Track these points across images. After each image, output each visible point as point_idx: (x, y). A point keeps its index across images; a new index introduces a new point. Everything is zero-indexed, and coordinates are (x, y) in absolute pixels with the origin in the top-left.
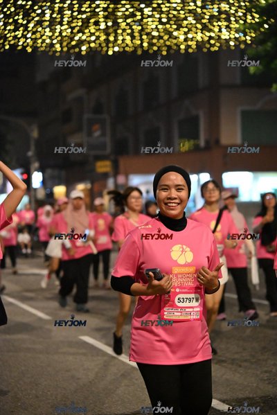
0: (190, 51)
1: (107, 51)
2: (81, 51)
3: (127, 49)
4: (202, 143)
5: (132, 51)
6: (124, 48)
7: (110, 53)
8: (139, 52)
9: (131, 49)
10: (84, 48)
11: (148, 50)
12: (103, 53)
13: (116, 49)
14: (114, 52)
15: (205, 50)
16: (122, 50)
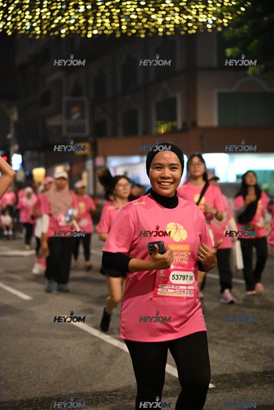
0: (168, 33)
1: (87, 34)
2: (60, 34)
3: (106, 32)
4: (179, 125)
5: (111, 34)
6: (103, 31)
7: (89, 36)
8: (118, 35)
9: (110, 32)
10: (63, 31)
11: (127, 33)
12: (83, 36)
13: (95, 32)
14: (93, 34)
15: (183, 33)
16: (101, 32)
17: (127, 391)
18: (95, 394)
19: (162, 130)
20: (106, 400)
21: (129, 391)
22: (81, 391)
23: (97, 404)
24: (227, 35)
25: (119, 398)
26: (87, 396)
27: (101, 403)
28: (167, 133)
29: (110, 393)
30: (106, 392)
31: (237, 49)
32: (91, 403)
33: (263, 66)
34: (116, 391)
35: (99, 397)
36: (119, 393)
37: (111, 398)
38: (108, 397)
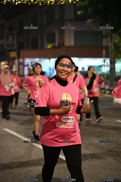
0: (52, 4)
1: (15, 3)
2: (3, 3)
4: (56, 44)
7: (17, 4)
8: (29, 4)
9: (26, 2)
10: (5, 1)
11: (33, 3)
12: (13, 4)
13: (19, 2)
14: (18, 3)
15: (58, 4)
16: (22, 2)
17: (33, 162)
18: (18, 163)
19: (49, 47)
20: (24, 165)
21: (34, 161)
22: (13, 161)
23: (20, 167)
24: (78, 5)
25: (30, 165)
26: (16, 164)
27: (22, 167)
28: (51, 48)
30: (24, 162)
31: (82, 12)
32: (17, 167)
33: (94, 19)
34: (28, 161)
35: (21, 164)
36: (30, 163)
37: (26, 165)
38: (25, 164)
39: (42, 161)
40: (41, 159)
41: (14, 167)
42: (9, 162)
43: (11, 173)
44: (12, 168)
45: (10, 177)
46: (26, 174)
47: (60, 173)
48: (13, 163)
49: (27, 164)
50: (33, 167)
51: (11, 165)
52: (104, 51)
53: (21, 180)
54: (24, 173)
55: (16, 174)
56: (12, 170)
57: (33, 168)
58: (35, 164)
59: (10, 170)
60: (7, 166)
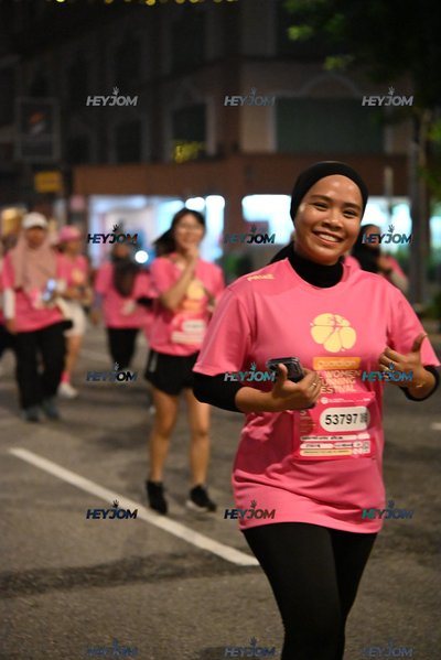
4: (211, 146)
17: (119, 568)
18: (67, 571)
20: (85, 580)
21: (122, 567)
22: (45, 566)
23: (71, 587)
24: (291, 5)
25: (106, 579)
26: (54, 574)
27: (76, 585)
28: (188, 162)
29: (92, 571)
30: (86, 569)
31: (307, 30)
32: (60, 585)
33: (350, 58)
34: (101, 567)
35: (73, 576)
36: (106, 571)
37: (92, 579)
38: (88, 576)
39: (151, 567)
40: (149, 559)
41: (46, 585)
42: (29, 567)
43: (36, 606)
44: (41, 589)
45: (31, 621)
46: (93, 612)
47: (218, 611)
48: (44, 572)
49: (94, 576)
50: (116, 585)
51: (35, 579)
52: (388, 174)
53: (72, 631)
54: (86, 607)
55: (57, 610)
56: (42, 596)
57: (117, 589)
58: (124, 575)
59: (34, 597)
60: (23, 581)
